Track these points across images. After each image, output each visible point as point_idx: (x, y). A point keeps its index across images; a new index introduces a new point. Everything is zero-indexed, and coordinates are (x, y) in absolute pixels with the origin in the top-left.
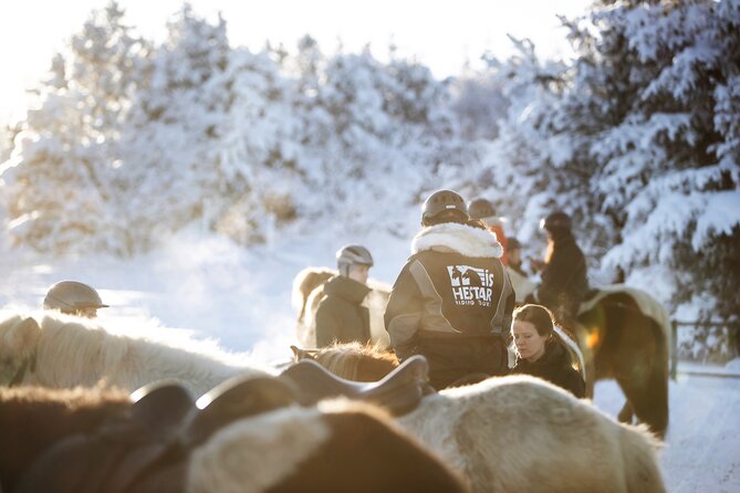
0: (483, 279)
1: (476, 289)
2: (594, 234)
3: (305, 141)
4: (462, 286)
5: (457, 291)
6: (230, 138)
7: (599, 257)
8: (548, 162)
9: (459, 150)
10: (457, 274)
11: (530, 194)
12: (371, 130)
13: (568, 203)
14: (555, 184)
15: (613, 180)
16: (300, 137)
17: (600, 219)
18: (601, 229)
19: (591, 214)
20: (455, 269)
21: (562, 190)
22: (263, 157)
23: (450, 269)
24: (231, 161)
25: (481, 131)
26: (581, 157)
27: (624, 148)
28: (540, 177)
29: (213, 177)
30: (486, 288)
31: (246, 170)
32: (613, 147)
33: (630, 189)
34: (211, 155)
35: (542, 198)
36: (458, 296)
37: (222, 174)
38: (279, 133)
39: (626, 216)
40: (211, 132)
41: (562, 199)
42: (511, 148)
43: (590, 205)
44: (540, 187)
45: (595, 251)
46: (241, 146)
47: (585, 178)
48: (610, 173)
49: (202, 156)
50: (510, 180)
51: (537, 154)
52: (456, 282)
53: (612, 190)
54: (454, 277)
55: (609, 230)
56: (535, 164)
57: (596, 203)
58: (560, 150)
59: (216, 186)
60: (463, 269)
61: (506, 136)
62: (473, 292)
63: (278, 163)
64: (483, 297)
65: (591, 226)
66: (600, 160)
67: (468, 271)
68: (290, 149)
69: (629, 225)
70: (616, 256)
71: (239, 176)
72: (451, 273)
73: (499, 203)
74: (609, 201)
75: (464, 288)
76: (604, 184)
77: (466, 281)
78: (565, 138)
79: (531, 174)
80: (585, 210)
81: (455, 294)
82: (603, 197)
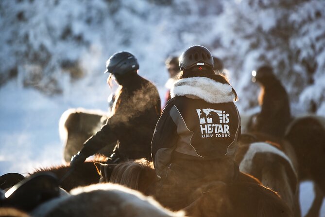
0: (221, 118)
1: (216, 125)
2: (293, 78)
3: (89, 21)
4: (207, 123)
5: (204, 127)
6: (34, 20)
7: (298, 94)
8: (259, 29)
9: (197, 24)
10: (203, 115)
11: (247, 52)
12: (133, 11)
13: (275, 57)
14: (264, 44)
15: (306, 40)
16: (85, 18)
17: (298, 68)
18: (298, 75)
19: (291, 65)
20: (202, 112)
21: (270, 48)
22: (58, 33)
23: (199, 111)
24: (35, 37)
25: (212, 9)
26: (283, 25)
27: (313, 15)
28: (254, 40)
29: (23, 48)
30: (223, 124)
31: (48, 43)
32: (306, 16)
33: (318, 45)
34: (22, 32)
35: (256, 54)
36: (204, 131)
37: (30, 47)
38: (70, 17)
39: (316, 65)
40: (21, 16)
41: (270, 55)
42: (233, 20)
43: (290, 58)
44: (254, 47)
45: (296, 90)
46: (43, 26)
47: (286, 39)
48: (304, 34)
49: (15, 34)
50: (233, 43)
51: (250, 23)
52: (202, 121)
53: (305, 46)
54: (202, 117)
55: (304, 75)
56: (250, 30)
57: (294, 56)
58: (267, 20)
59: (26, 55)
60: (207, 111)
61: (229, 11)
62: (214, 128)
63: (69, 38)
64: (222, 131)
65: (291, 72)
66: (296, 26)
67: (211, 112)
68: (78, 28)
69: (318, 71)
70: (309, 93)
71: (42, 47)
72: (199, 114)
73: (226, 59)
74: (304, 54)
75: (209, 125)
76: (300, 43)
77: (210, 120)
78: (271, 11)
79: (248, 37)
80: (287, 61)
81: (202, 129)
82: (299, 52)
